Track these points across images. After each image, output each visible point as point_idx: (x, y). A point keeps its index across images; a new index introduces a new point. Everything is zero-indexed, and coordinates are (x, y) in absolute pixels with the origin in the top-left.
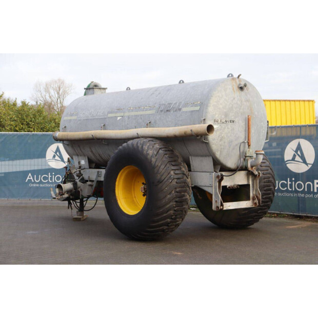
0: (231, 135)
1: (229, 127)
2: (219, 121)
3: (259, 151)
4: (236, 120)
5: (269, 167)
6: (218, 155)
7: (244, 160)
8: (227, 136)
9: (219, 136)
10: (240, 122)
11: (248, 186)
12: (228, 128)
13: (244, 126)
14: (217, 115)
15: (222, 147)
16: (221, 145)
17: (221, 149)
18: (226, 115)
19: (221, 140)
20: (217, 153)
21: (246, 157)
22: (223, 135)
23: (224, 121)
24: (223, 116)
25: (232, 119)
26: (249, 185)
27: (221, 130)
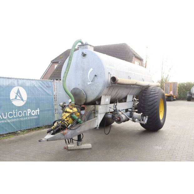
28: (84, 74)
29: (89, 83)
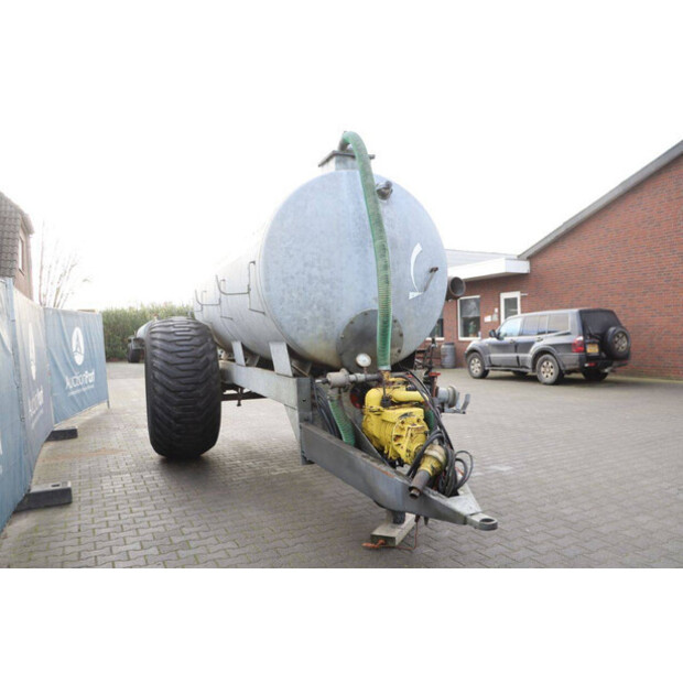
28: (398, 263)
29: (412, 295)
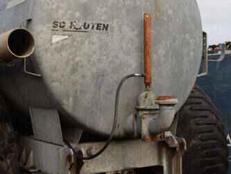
0: (99, 61)
1: (95, 39)
2: (68, 25)
3: (165, 98)
4: (114, 24)
5: (215, 124)
6: (68, 106)
7: (136, 116)
8: (89, 61)
9: (67, 62)
10: (126, 29)
11: (160, 168)
12: (91, 43)
13: (136, 39)
14: (61, 12)
15: (79, 88)
16: (74, 84)
17: (76, 91)
18: (86, 11)
19: (73, 71)
20: (65, 102)
21: (138, 110)
22: (77, 59)
23: (79, 24)
24: (77, 14)
25: (103, 19)
26: (163, 167)
27: (71, 46)
